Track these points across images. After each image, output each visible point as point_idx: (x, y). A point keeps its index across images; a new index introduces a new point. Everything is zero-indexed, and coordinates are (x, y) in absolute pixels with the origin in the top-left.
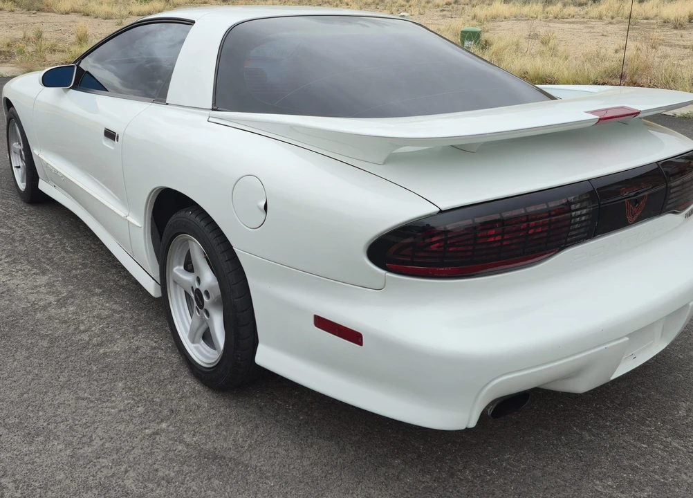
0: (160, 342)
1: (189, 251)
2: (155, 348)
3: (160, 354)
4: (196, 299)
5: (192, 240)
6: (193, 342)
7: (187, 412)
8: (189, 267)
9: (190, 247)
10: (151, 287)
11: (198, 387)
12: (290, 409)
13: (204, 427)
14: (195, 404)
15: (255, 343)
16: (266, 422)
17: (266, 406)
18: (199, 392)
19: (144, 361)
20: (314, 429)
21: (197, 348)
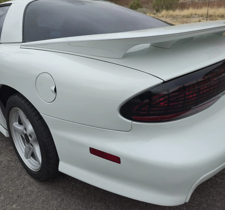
0: (12, 157)
1: (19, 116)
2: (10, 161)
3: (12, 164)
4: (26, 138)
5: (20, 110)
6: (27, 158)
7: (26, 196)
8: (20, 123)
9: (19, 113)
10: (5, 133)
11: (32, 180)
12: (78, 186)
13: (36, 204)
14: (30, 190)
15: (57, 161)
16: (67, 196)
17: (66, 186)
18: (32, 183)
19: (4, 169)
20: (92, 197)
21: (29, 161)
